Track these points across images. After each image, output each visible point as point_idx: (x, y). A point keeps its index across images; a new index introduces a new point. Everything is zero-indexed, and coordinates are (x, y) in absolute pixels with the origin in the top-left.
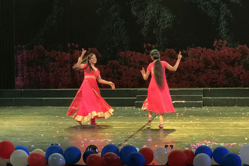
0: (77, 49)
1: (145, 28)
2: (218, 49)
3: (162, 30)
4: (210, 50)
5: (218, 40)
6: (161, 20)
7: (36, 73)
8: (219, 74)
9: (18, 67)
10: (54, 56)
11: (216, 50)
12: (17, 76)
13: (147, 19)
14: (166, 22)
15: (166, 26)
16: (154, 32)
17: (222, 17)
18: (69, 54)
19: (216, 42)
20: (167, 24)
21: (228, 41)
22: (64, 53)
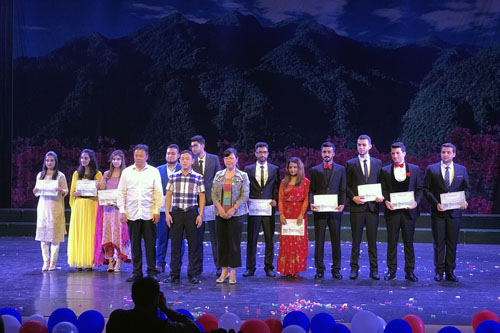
1: (220, 115)
3: (246, 120)
6: (245, 104)
9: (17, 172)
12: (16, 186)
13: (223, 103)
14: (253, 108)
15: (252, 114)
16: (234, 122)
17: (339, 102)
18: (100, 155)
20: (255, 110)
21: (347, 140)
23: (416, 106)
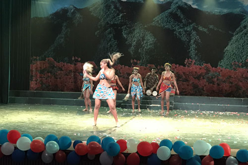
0: (79, 62)
1: (132, 47)
2: (188, 66)
3: (146, 49)
4: (182, 66)
5: (188, 59)
6: (145, 42)
7: (46, 79)
8: (188, 85)
9: (32, 73)
10: (62, 67)
11: (186, 67)
12: (32, 80)
13: (134, 41)
15: (149, 47)
16: (139, 51)
17: (192, 41)
18: (73, 65)
19: (186, 60)
20: (150, 45)
21: (196, 60)
22: (69, 64)
23: (232, 44)
